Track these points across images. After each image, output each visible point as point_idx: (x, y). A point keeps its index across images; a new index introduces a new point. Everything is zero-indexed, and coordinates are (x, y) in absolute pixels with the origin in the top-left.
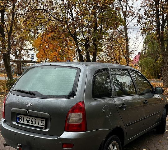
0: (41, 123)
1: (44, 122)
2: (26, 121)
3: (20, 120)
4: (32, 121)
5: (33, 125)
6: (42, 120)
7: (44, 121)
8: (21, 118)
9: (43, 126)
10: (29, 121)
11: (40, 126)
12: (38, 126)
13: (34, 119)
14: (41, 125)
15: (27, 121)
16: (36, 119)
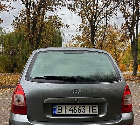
0: (93, 109)
1: (97, 108)
2: (70, 110)
3: (60, 111)
4: (79, 110)
5: (82, 113)
6: (93, 107)
7: (96, 106)
8: (59, 108)
9: (96, 112)
10: (74, 110)
11: (91, 113)
12: (88, 113)
13: (83, 107)
14: (93, 112)
15: (72, 110)
16: (84, 107)
